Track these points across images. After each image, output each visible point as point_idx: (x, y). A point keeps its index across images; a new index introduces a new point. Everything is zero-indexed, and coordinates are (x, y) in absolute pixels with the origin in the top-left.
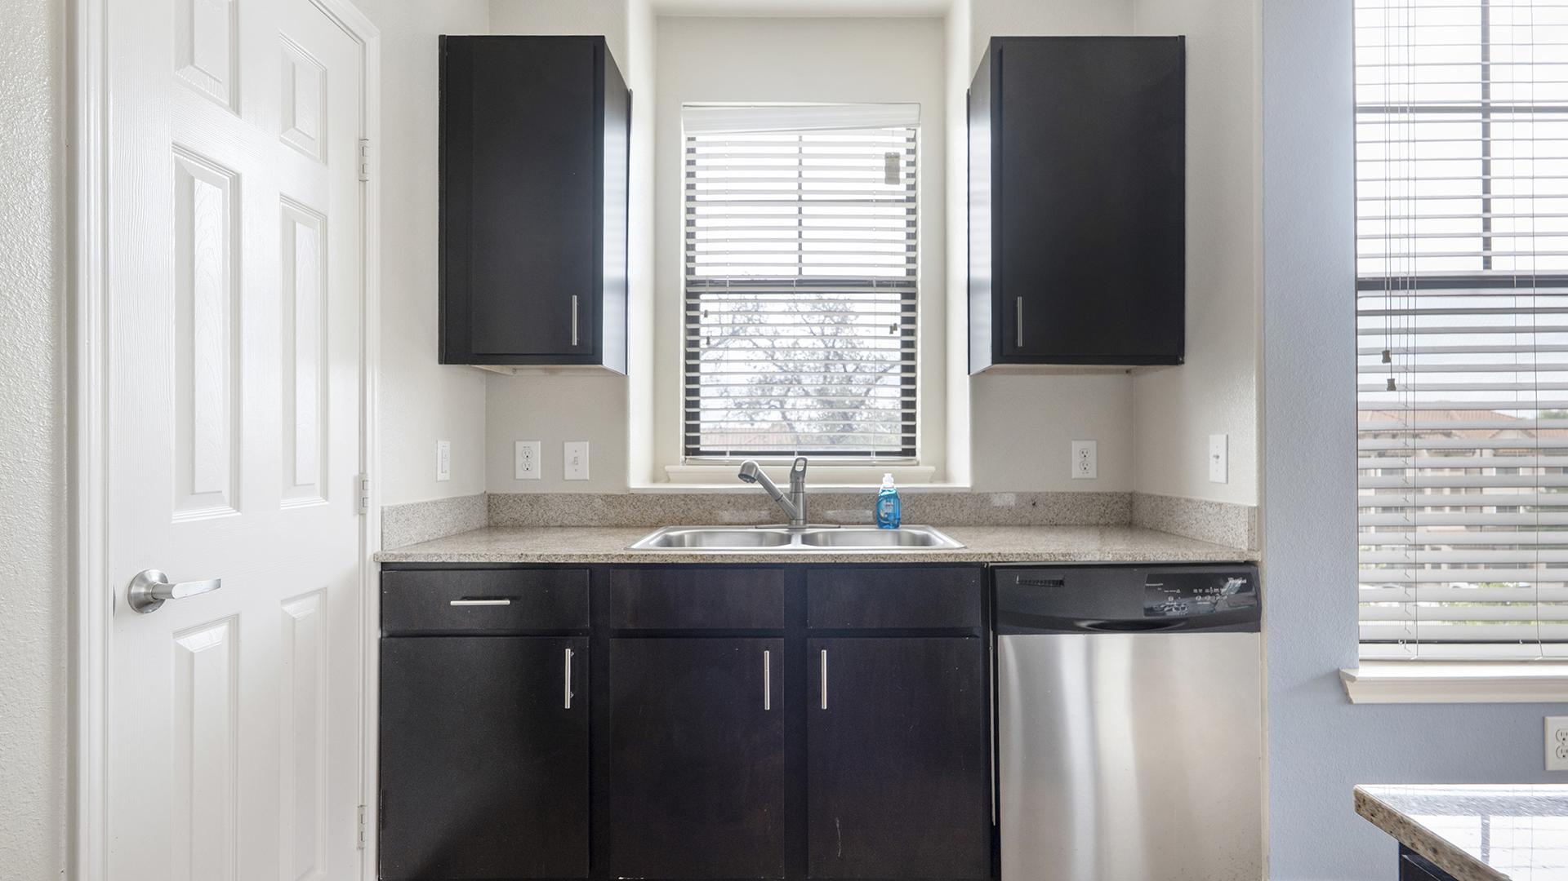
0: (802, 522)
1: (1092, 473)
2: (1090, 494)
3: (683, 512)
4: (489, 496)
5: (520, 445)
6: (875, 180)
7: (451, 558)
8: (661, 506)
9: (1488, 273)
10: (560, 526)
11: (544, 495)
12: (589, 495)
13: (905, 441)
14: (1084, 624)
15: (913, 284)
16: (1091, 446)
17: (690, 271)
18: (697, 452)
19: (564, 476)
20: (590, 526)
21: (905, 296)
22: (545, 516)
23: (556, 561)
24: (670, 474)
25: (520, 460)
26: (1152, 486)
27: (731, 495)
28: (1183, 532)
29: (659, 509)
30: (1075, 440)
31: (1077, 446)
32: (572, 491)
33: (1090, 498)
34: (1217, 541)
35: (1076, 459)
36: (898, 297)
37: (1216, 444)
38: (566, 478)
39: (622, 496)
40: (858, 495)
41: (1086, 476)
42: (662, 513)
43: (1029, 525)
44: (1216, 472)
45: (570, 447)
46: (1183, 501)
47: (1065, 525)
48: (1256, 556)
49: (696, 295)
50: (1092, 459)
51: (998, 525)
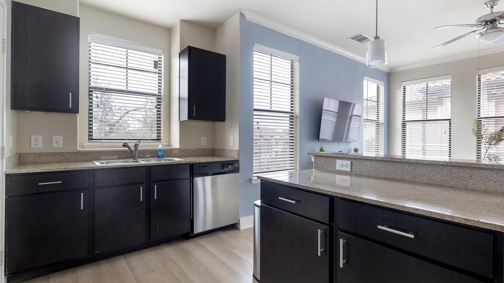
0: (137, 157)
1: (206, 144)
2: (205, 149)
3: (98, 156)
4: (20, 154)
5: (33, 137)
6: (151, 67)
7: (38, 171)
8: (90, 155)
9: (271, 110)
10: (51, 163)
11: (44, 153)
12: (63, 153)
13: (158, 136)
14: (210, 174)
15: (160, 96)
16: (206, 138)
17: (90, 84)
18: (92, 139)
19: (52, 147)
20: (64, 162)
21: (158, 99)
22: (45, 159)
23: (78, 169)
24: (84, 146)
25: (33, 142)
26: (218, 147)
27: (114, 151)
28: (225, 156)
29: (89, 156)
30: (203, 137)
31: (203, 138)
32: (56, 152)
33: (205, 150)
34: (232, 157)
35: (203, 141)
36: (155, 98)
37: (231, 138)
38: (53, 147)
39: (76, 152)
40: (151, 150)
41: (204, 145)
42: (91, 157)
43: (193, 156)
44: (231, 143)
45: (55, 138)
46: (225, 150)
47: (200, 156)
48: (239, 159)
49: (92, 91)
50: (206, 141)
51: (186, 156)
